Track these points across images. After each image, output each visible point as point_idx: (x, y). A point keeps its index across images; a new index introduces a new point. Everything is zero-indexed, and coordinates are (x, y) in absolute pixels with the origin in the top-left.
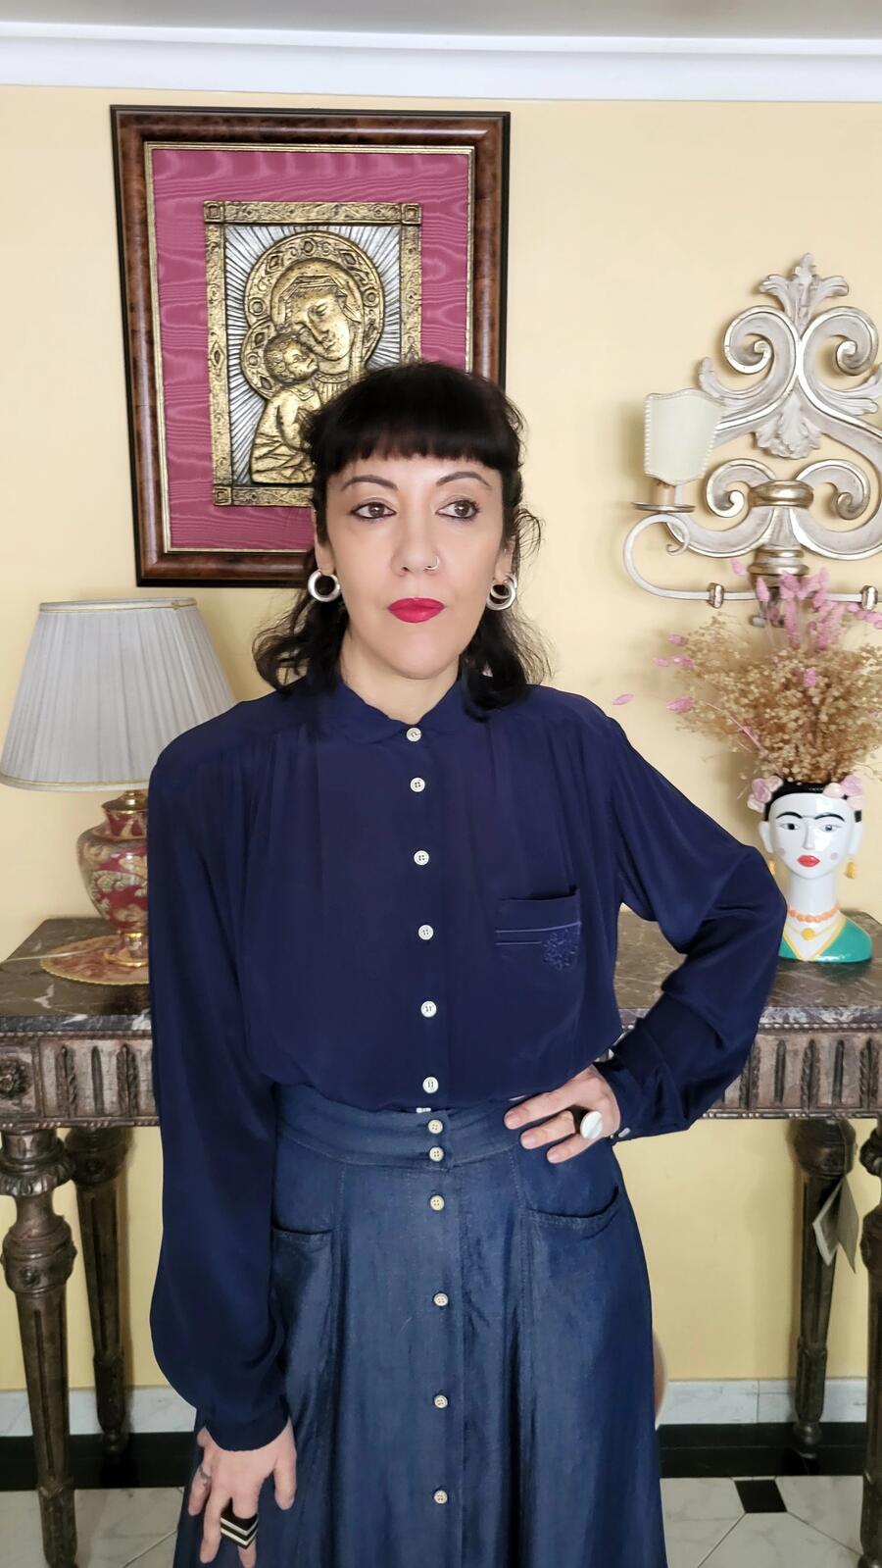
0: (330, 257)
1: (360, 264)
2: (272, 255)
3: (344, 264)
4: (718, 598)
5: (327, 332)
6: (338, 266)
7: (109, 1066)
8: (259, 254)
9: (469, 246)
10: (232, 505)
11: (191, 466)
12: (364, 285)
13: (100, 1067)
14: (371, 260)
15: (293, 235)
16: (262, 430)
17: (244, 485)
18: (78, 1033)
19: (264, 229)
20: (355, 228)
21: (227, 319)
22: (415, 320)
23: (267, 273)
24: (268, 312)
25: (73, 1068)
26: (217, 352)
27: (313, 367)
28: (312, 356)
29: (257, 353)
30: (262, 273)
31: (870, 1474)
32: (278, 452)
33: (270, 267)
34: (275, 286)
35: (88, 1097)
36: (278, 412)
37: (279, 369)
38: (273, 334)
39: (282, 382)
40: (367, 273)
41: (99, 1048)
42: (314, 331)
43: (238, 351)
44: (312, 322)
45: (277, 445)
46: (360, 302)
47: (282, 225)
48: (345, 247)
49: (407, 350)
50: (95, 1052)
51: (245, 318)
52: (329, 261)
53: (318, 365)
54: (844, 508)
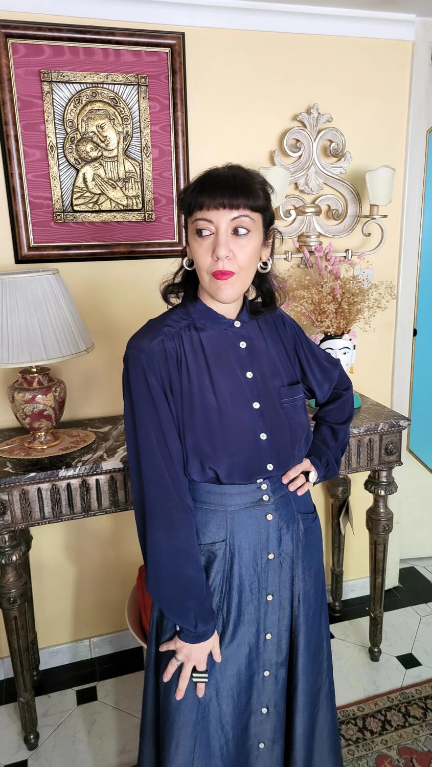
0: (105, 100)
1: (120, 104)
2: (75, 98)
3: (112, 104)
4: (290, 258)
5: (106, 136)
6: (109, 104)
7: (46, 495)
8: (70, 97)
9: (170, 96)
10: (64, 222)
11: (42, 203)
12: (123, 114)
13: (42, 497)
14: (125, 102)
15: (86, 89)
16: (76, 185)
17: (69, 212)
18: (30, 482)
19: (71, 85)
20: (116, 86)
21: (55, 130)
22: (148, 131)
23: (74, 107)
24: (76, 127)
25: (28, 499)
26: (51, 146)
27: (100, 154)
28: (99, 148)
29: (72, 147)
30: (72, 106)
31: (373, 614)
32: (85, 195)
33: (76, 104)
34: (79, 114)
35: (37, 512)
36: (84, 176)
37: (84, 155)
38: (79, 137)
39: (85, 161)
40: (124, 108)
41: (41, 488)
42: (100, 136)
43: (62, 146)
44: (98, 131)
45: (84, 192)
46: (121, 122)
47: (80, 83)
48: (113, 95)
49: (144, 146)
50: (39, 490)
51: (65, 129)
52: (105, 102)
53: (102, 153)
54: (336, 216)
